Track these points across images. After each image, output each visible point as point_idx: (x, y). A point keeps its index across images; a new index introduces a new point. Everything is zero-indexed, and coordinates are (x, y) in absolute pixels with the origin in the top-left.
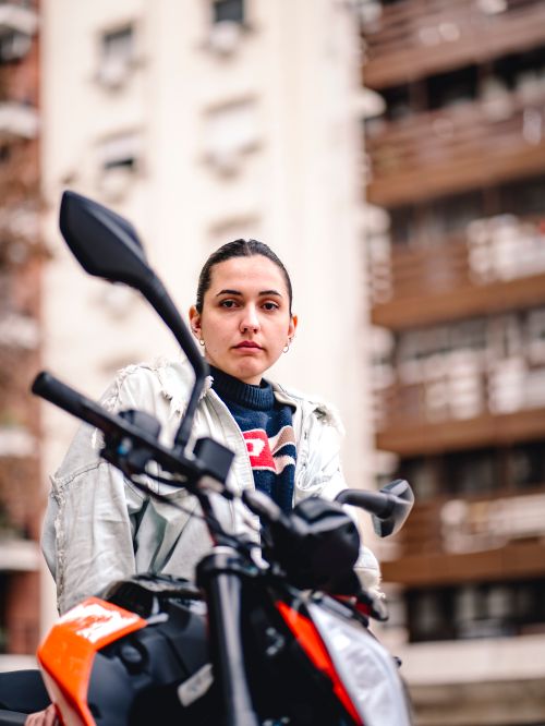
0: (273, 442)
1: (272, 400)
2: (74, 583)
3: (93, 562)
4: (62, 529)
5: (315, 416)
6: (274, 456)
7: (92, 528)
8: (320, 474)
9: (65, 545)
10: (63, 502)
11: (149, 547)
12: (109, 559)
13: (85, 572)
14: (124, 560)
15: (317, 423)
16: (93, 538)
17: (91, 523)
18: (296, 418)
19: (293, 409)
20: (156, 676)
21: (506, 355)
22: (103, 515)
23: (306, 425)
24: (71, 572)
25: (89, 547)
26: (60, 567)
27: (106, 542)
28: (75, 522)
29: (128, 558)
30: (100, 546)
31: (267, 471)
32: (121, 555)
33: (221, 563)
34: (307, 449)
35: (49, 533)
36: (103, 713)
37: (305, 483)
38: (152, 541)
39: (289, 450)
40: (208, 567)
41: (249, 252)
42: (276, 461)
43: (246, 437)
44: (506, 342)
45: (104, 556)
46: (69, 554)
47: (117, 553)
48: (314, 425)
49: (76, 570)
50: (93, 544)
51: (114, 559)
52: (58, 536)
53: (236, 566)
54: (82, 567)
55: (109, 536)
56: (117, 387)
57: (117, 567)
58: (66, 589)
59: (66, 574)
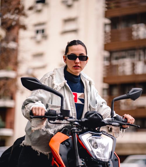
21: (140, 60)
36: (62, 155)
41: (77, 44)
44: (140, 55)
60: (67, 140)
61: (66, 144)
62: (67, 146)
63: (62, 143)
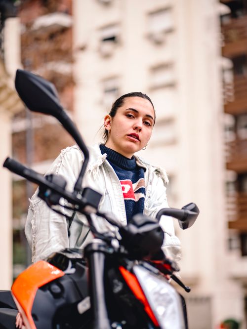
0: (135, 186)
1: (135, 165)
2: (40, 250)
3: (49, 241)
4: (35, 224)
5: (155, 173)
6: (135, 193)
7: (49, 225)
8: (156, 202)
9: (36, 232)
10: (35, 212)
11: (75, 235)
12: (57, 240)
13: (45, 246)
14: (64, 241)
15: (156, 176)
16: (49, 230)
17: (49, 223)
18: (146, 174)
19: (145, 170)
20: (68, 299)
22: (54, 219)
23: (151, 178)
24: (39, 246)
25: (47, 234)
26: (34, 242)
27: (55, 232)
28: (41, 222)
29: (66, 240)
30: (53, 234)
31: (131, 200)
32: (62, 238)
33: (95, 247)
34: (150, 189)
35: (29, 226)
36: (39, 318)
37: (149, 206)
38: (77, 232)
39: (142, 190)
40: (89, 249)
42: (136, 195)
43: (122, 183)
45: (54, 238)
46: (38, 236)
47: (60, 237)
48: (154, 178)
49: (41, 245)
50: (49, 233)
51: (59, 240)
52: (33, 228)
53: (102, 249)
54: (44, 243)
55: (57, 229)
56: (61, 158)
57: (60, 244)
58: (36, 253)
59: (36, 246)
60: (57, 281)
61: (54, 289)
62: (56, 296)
63: (43, 288)
